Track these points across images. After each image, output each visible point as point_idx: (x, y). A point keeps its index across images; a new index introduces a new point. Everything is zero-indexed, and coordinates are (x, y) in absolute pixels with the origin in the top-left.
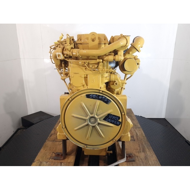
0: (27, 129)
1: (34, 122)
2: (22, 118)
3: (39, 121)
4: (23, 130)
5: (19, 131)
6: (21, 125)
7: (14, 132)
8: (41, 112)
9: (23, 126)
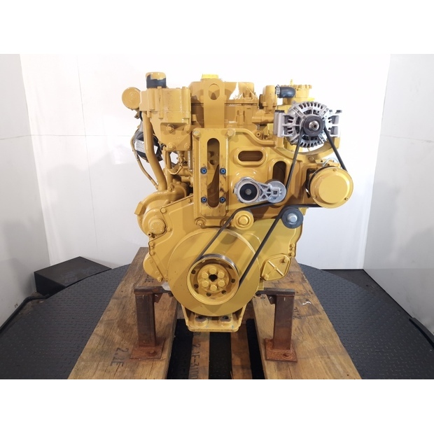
0: (47, 298)
1: (65, 283)
2: (35, 273)
3: (76, 280)
4: (38, 302)
5: (30, 303)
6: (34, 290)
7: (17, 307)
8: (80, 259)
9: (38, 291)
